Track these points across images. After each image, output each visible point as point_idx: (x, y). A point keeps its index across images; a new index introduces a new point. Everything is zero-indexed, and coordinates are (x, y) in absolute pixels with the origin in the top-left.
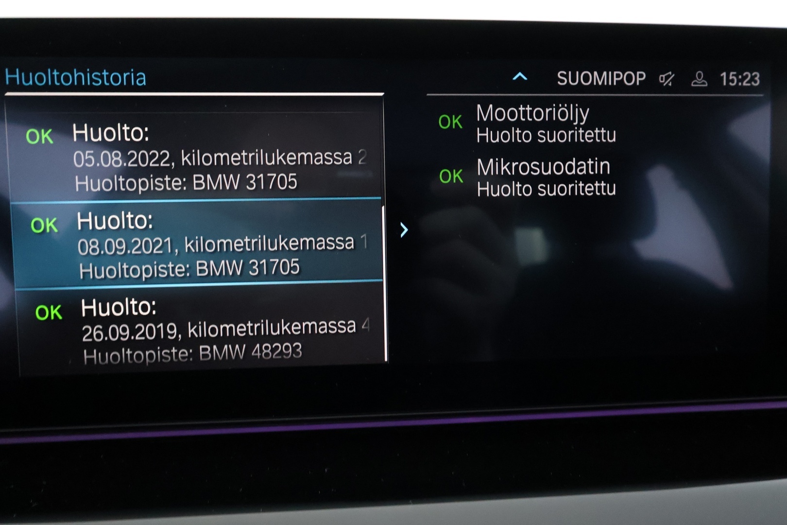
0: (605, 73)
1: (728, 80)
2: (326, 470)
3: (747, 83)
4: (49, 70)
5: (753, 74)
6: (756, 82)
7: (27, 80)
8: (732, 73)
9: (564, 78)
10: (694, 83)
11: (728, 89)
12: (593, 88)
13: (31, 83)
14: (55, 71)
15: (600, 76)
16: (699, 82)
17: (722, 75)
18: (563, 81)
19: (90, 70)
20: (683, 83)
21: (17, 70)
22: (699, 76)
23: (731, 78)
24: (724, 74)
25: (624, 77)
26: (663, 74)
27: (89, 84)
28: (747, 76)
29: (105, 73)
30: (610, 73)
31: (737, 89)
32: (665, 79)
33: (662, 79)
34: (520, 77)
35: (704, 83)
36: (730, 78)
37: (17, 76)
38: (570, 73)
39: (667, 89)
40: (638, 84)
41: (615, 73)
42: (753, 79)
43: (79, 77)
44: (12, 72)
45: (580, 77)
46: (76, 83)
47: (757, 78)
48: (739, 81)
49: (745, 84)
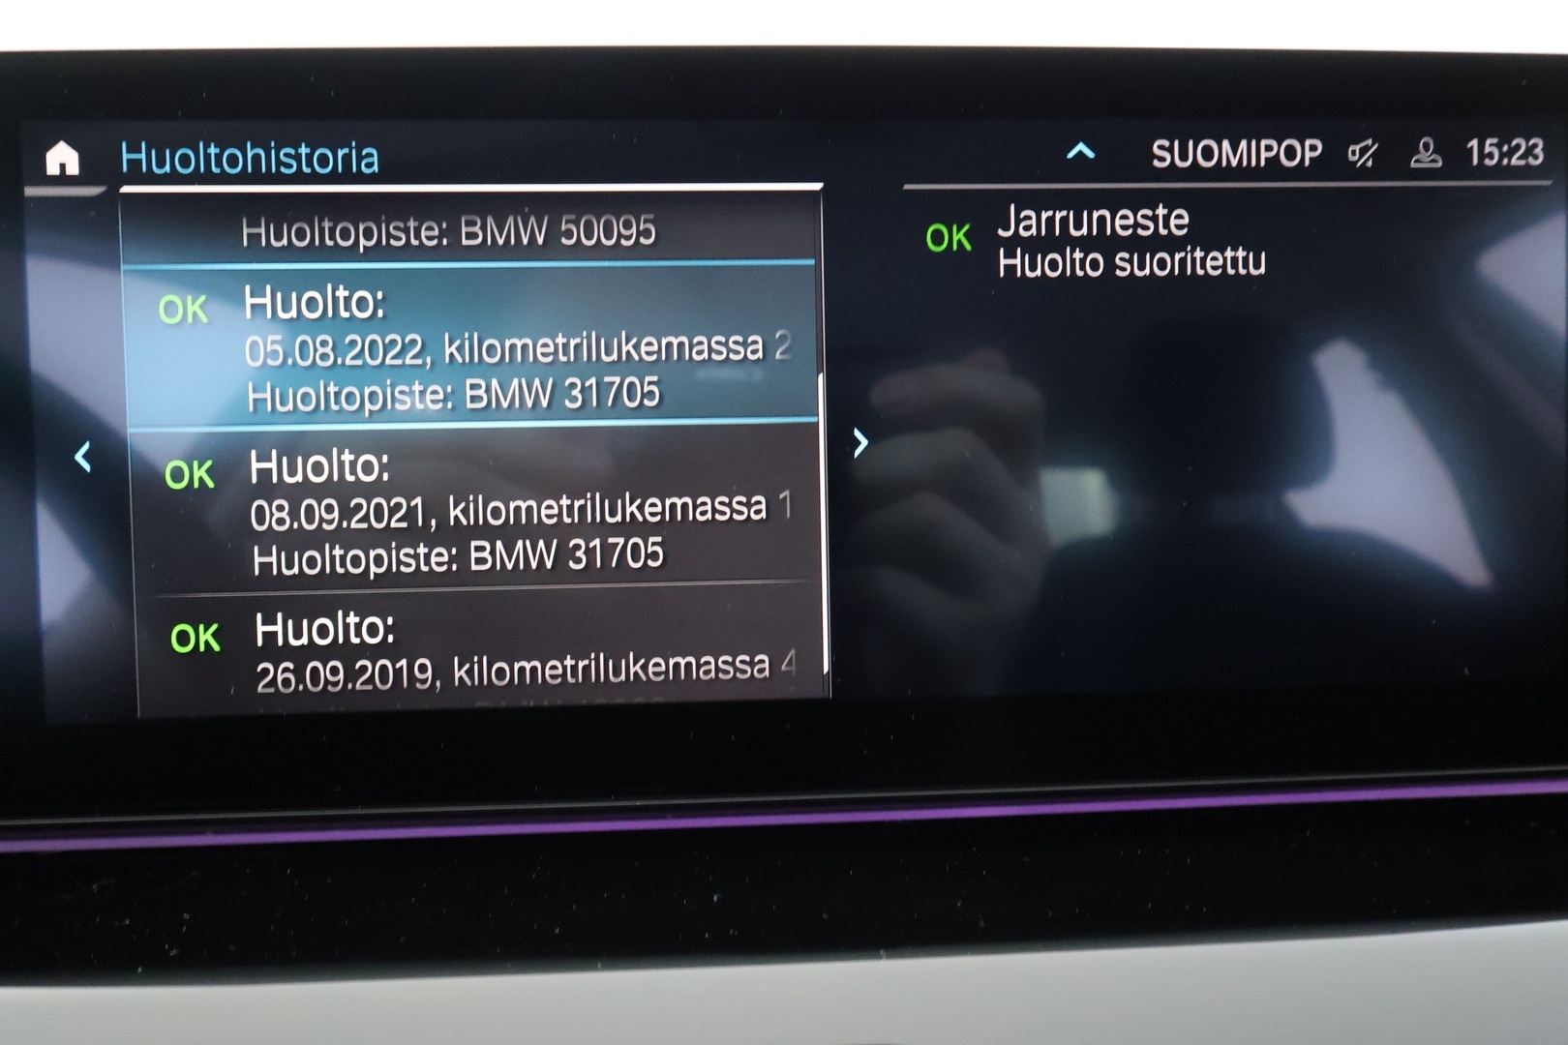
0: (1243, 144)
1: (1482, 156)
2: (715, 898)
3: (1519, 158)
4: (201, 145)
5: (1531, 142)
6: (1536, 157)
7: (161, 164)
8: (1488, 142)
9: (1163, 153)
10: (1417, 161)
11: (1482, 171)
12: (1221, 172)
13: (168, 168)
14: (212, 145)
15: (1235, 148)
16: (1426, 158)
17: (1469, 145)
18: (1162, 159)
19: (275, 144)
20: (1394, 160)
21: (143, 145)
22: (1426, 147)
23: (1487, 150)
24: (1474, 143)
25: (1278, 149)
26: (1357, 143)
27: (274, 170)
28: (1518, 147)
29: (304, 150)
30: (1254, 143)
31: (1499, 171)
32: (1360, 153)
33: (1354, 153)
34: (1080, 152)
35: (1433, 161)
36: (1484, 150)
37: (143, 156)
38: (1176, 143)
39: (1363, 173)
40: (1307, 163)
41: (1264, 143)
42: (1529, 152)
43: (256, 158)
44: (134, 148)
45: (1195, 153)
46: (250, 170)
47: (1538, 151)
48: (1502, 156)
49: (1514, 161)
